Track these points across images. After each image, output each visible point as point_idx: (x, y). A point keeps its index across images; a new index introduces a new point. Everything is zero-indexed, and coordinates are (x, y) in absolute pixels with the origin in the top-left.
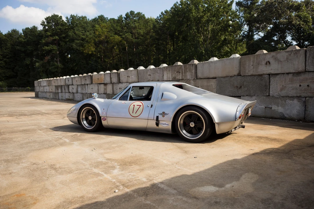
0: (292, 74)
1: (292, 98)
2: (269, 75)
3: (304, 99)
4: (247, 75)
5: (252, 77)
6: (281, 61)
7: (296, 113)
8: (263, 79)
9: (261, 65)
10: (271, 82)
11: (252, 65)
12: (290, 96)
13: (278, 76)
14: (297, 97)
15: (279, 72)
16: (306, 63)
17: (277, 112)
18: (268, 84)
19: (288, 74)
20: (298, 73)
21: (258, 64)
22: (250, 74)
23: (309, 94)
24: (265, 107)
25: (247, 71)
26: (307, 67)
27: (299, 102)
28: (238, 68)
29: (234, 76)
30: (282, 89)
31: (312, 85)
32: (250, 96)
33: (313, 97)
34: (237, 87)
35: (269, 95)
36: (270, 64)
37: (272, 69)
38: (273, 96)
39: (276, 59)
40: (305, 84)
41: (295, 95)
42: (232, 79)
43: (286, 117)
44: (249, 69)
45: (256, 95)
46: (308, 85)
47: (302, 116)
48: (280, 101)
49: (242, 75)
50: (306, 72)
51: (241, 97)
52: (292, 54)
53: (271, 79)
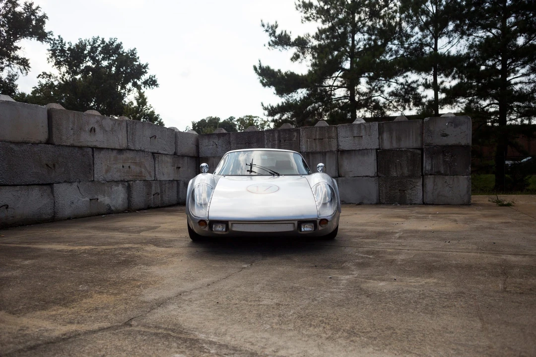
0: (116, 151)
1: (117, 182)
2: (92, 148)
3: (126, 184)
4: (64, 144)
5: (71, 148)
6: (106, 131)
7: (121, 203)
8: (84, 153)
9: (84, 131)
10: (95, 159)
11: (72, 129)
12: (115, 180)
13: (103, 152)
14: (121, 181)
15: (105, 147)
16: (127, 139)
17: (104, 204)
18: (92, 163)
19: (112, 149)
20: (120, 151)
21: (81, 129)
22: (69, 144)
23: (131, 177)
24: (90, 200)
25: (64, 138)
26: (129, 144)
27: (123, 187)
28: (46, 129)
29: (39, 143)
30: (107, 171)
31: (133, 167)
32: (69, 182)
33: (135, 181)
34: (47, 165)
35: (94, 180)
36: (95, 131)
37: (97, 141)
38: (99, 182)
39: (101, 126)
40: (127, 165)
41: (119, 179)
42: (36, 149)
43: (112, 210)
44: (68, 135)
45: (78, 180)
46: (129, 167)
47: (126, 205)
48: (106, 188)
49: (56, 143)
50: (127, 149)
51: (55, 185)
52: (117, 124)
53: (95, 154)
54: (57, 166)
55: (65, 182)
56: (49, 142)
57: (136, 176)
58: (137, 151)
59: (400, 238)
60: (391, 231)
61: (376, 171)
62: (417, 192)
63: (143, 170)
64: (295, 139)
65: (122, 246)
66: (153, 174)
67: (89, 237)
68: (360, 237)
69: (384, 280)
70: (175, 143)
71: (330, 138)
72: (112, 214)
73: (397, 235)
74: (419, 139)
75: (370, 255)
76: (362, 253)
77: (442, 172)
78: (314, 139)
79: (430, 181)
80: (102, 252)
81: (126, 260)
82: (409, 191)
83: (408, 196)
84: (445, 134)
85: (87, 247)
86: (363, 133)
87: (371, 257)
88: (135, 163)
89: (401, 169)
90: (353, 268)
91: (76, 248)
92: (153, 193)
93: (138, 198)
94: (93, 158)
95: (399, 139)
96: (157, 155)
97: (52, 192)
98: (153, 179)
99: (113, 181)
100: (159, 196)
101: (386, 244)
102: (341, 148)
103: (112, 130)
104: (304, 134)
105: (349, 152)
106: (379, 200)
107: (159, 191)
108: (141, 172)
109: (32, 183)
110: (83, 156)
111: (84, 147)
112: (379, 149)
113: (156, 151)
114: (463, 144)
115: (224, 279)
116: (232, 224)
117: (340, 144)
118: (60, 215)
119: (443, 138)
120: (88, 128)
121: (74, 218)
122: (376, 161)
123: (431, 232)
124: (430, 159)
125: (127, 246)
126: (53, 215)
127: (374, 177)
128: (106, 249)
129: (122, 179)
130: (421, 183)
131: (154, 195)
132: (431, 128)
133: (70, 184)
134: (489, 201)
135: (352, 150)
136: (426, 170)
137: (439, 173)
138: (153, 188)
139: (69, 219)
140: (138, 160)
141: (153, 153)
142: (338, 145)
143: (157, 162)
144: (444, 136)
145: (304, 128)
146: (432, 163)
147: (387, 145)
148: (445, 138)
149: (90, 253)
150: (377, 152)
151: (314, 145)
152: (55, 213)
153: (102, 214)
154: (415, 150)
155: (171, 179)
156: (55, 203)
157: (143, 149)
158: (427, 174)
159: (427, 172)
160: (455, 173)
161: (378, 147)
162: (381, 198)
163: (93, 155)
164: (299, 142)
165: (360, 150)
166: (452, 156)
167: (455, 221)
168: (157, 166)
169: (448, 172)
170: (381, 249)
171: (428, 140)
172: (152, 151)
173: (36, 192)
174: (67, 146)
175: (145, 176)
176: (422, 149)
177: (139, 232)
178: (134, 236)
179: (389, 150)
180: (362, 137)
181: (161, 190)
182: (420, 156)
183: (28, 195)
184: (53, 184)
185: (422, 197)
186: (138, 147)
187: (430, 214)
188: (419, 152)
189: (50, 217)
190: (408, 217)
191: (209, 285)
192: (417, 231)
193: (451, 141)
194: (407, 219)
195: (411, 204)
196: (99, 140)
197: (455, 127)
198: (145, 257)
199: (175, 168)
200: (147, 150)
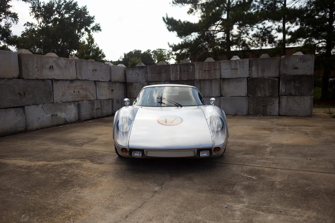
0: (69, 81)
1: (70, 103)
2: (52, 80)
3: (77, 103)
4: (31, 78)
5: (36, 81)
6: (61, 68)
7: (74, 116)
8: (46, 84)
9: (45, 68)
10: (54, 88)
11: (36, 68)
12: (69, 101)
13: (59, 82)
14: (73, 101)
15: (61, 79)
16: (76, 72)
17: (61, 118)
18: (52, 91)
19: (66, 80)
20: (72, 81)
21: (43, 67)
22: (34, 78)
23: (80, 99)
24: (52, 115)
25: (31, 74)
26: (78, 76)
27: (74, 106)
28: (17, 68)
29: (12, 79)
30: (63, 95)
31: (81, 91)
32: (36, 104)
33: (83, 101)
34: (19, 94)
35: (53, 102)
36: (53, 68)
37: (55, 75)
38: (57, 103)
39: (57, 65)
40: (77, 90)
41: (72, 100)
42: (10, 83)
43: (67, 122)
44: (33, 72)
45: (42, 102)
46: (78, 92)
47: (77, 118)
48: (63, 107)
49: (26, 78)
50: (76, 80)
51: (26, 107)
52: (68, 62)
53: (54, 84)
54: (27, 94)
55: (33, 104)
56: (19, 77)
57: (83, 97)
58: (83, 80)
59: (271, 153)
60: (263, 145)
61: (247, 93)
62: (274, 108)
63: (88, 93)
64: (191, 70)
65: (66, 162)
66: (95, 95)
67: (46, 151)
68: (240, 152)
69: (271, 212)
70: (110, 74)
71: (215, 70)
72: (67, 124)
73: (268, 150)
74: (278, 70)
75: (253, 176)
76: (246, 172)
77: (293, 94)
78: (205, 71)
79: (284, 100)
80: (51, 169)
81: (66, 180)
82: (269, 107)
83: (268, 110)
84: (296, 67)
85: (41, 163)
86: (238, 67)
87: (254, 178)
88: (83, 89)
89: (264, 92)
90: (243, 192)
91: (33, 164)
92: (95, 108)
93: (86, 112)
94: (53, 87)
95: (263, 71)
96: (98, 82)
97: (24, 112)
98: (95, 99)
99: (67, 102)
100: (100, 110)
101: (262, 161)
102: (223, 77)
103: (65, 67)
104: (197, 67)
105: (228, 79)
106: (249, 112)
107: (99, 107)
108: (87, 94)
109: (9, 106)
110: (46, 85)
111: (46, 79)
112: (249, 78)
113: (97, 80)
114: (309, 74)
115: (140, 207)
116: (147, 151)
117: (222, 74)
118: (30, 128)
119: (295, 70)
120: (48, 66)
121: (41, 129)
122: (247, 86)
123: (292, 146)
124: (285, 85)
125: (70, 161)
126: (25, 127)
127: (245, 97)
128: (55, 166)
129: (74, 100)
130: (278, 101)
131: (96, 110)
132: (286, 63)
133: (36, 106)
134: (324, 112)
135: (230, 78)
136: (281, 92)
137: (290, 95)
138: (96, 105)
139: (37, 129)
140: (84, 87)
141: (95, 81)
142: (221, 75)
143: (97, 87)
144: (296, 69)
145: (197, 63)
146: (286, 87)
147: (255, 75)
148: (296, 70)
149: (42, 169)
150: (248, 79)
151: (204, 74)
152: (26, 126)
153: (61, 125)
154: (274, 78)
155: (108, 98)
156: (26, 119)
157: (87, 79)
158: (282, 95)
159: (282, 94)
160: (302, 95)
161: (248, 76)
162: (250, 111)
163: (52, 85)
164: (193, 72)
165: (236, 78)
166: (301, 83)
167: (306, 134)
168: (97, 90)
169: (297, 94)
170: (260, 168)
171: (283, 71)
172: (94, 80)
173: (12, 112)
174: (33, 79)
175: (90, 97)
176: (279, 78)
177: (82, 144)
178: (78, 149)
179: (256, 78)
180: (237, 69)
181: (101, 106)
182: (278, 82)
183: (6, 115)
184: (24, 106)
185: (278, 111)
186: (84, 78)
187: (286, 126)
188: (277, 79)
189: (23, 129)
190: (272, 129)
191: (127, 217)
192: (282, 145)
193: (300, 72)
194: (271, 131)
195: (270, 115)
196: (56, 74)
197: (303, 63)
198: (82, 175)
199: (111, 91)
200: (90, 79)
